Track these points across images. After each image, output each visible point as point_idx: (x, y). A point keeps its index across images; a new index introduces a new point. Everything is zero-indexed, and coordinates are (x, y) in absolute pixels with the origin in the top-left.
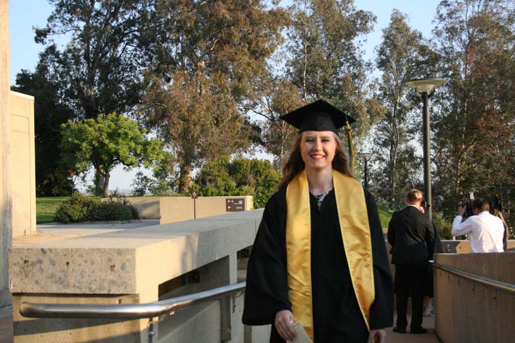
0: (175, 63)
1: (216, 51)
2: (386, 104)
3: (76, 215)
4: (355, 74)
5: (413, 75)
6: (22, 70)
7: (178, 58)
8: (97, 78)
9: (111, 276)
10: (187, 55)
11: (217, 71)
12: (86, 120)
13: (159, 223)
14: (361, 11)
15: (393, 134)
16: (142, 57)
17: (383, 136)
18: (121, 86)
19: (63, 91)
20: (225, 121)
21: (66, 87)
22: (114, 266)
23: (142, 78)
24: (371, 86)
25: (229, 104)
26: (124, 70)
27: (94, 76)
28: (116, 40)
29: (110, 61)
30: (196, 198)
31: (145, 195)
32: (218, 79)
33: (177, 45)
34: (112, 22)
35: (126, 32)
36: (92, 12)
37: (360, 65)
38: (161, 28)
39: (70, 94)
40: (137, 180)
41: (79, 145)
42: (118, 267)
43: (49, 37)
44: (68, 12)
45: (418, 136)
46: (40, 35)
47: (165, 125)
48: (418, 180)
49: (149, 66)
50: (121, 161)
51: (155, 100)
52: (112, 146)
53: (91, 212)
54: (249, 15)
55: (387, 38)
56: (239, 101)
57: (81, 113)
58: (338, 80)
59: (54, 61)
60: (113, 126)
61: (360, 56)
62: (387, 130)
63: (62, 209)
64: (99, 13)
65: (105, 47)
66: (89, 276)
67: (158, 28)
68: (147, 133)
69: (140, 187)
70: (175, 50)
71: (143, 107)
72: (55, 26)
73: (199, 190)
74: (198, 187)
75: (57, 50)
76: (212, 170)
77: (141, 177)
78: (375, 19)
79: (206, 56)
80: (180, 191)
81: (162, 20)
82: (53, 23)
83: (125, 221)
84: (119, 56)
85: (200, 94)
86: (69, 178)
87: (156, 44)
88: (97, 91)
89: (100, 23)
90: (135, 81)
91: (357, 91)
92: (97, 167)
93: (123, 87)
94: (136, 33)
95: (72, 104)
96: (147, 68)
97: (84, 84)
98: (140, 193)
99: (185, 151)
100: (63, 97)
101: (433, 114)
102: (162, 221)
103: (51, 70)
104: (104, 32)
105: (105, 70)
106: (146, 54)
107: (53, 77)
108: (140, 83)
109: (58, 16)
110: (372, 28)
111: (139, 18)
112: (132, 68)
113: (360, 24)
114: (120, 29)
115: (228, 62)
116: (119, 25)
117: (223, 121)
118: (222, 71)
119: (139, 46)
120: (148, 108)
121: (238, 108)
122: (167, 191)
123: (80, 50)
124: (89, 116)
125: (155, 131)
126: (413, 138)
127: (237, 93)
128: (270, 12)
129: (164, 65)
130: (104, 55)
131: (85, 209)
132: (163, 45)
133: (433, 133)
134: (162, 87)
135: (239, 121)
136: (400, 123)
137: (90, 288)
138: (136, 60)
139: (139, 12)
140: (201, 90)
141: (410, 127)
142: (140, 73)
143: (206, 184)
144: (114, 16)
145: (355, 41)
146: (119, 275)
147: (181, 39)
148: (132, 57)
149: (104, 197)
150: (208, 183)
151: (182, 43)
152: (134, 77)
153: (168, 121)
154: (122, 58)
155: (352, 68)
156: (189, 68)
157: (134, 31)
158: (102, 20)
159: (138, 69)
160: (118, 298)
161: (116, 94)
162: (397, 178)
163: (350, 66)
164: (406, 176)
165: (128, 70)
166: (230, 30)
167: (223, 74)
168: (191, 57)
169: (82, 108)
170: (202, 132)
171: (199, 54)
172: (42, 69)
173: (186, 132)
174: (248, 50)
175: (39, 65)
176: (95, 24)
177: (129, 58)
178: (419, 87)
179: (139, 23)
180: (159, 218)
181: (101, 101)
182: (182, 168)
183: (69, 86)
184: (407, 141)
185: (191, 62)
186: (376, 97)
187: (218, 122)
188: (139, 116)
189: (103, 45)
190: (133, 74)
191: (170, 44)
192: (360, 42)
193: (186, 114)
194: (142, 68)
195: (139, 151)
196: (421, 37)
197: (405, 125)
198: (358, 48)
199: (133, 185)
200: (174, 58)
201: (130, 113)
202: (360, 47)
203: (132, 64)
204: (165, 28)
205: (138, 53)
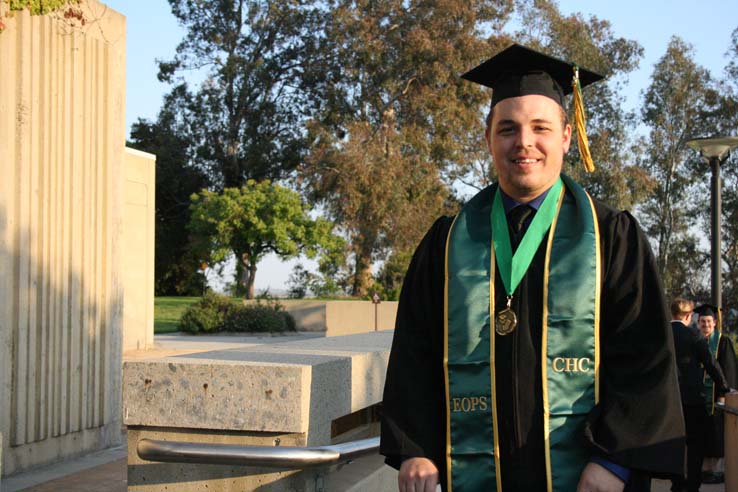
0: (352, 112)
1: (410, 95)
2: (656, 173)
3: (209, 323)
4: (609, 130)
5: (696, 132)
6: (139, 119)
7: (356, 103)
8: (241, 131)
9: (265, 406)
10: (368, 100)
11: (410, 122)
12: (226, 190)
13: (324, 336)
14: (622, 40)
16: (306, 103)
17: (650, 221)
18: (276, 142)
19: (194, 148)
20: (422, 194)
21: (199, 142)
22: (271, 392)
23: (304, 132)
24: (634, 149)
25: (427, 169)
26: (280, 120)
27: (238, 128)
28: (270, 78)
29: (262, 108)
30: (379, 302)
31: (306, 297)
32: (412, 135)
33: (355, 85)
34: (265, 52)
35: (285, 66)
36: (237, 38)
37: (618, 118)
38: (333, 61)
39: (204, 153)
40: (295, 276)
41: (214, 225)
42: (276, 394)
43: (178, 73)
44: (205, 39)
45: (700, 220)
46: (166, 70)
47: (335, 200)
48: (700, 285)
49: (315, 114)
50: (272, 248)
51: (323, 162)
52: (261, 225)
53: (229, 318)
54: (459, 45)
56: (442, 166)
57: (219, 180)
59: (182, 106)
60: (263, 197)
61: (618, 104)
62: (656, 212)
63: (189, 314)
64: (248, 41)
65: (254, 88)
66: (235, 405)
67: (329, 62)
68: (311, 209)
69: (298, 285)
70: (352, 93)
72: (186, 57)
73: (383, 292)
74: (382, 288)
75: (188, 91)
76: (401, 263)
77: (300, 271)
78: (641, 52)
79: (396, 101)
80: (355, 293)
81: (336, 50)
82: (184, 53)
83: (276, 334)
84: (273, 100)
85: (387, 156)
86: (200, 271)
87: (325, 84)
88: (241, 150)
89: (249, 55)
90: (296, 136)
91: (613, 155)
92: (239, 256)
93: (278, 144)
94: (298, 68)
95: (206, 167)
96: (312, 118)
97: (224, 139)
98: (298, 293)
99: (364, 236)
100: (195, 156)
101: (725, 189)
102: (330, 334)
103: (179, 118)
104: (251, 67)
105: (254, 119)
106: (311, 98)
107: (182, 128)
108: (301, 139)
109: (191, 44)
110: (636, 63)
111: (302, 48)
112: (292, 118)
113: (620, 58)
114: (276, 62)
115: (429, 111)
116: (274, 57)
117: (418, 195)
118: (418, 124)
119: (302, 87)
120: (313, 174)
121: (442, 176)
122: (337, 293)
123: (218, 92)
124: (230, 183)
125: (322, 207)
126: (693, 224)
127: (439, 154)
128: (489, 41)
129: (336, 113)
130: (253, 99)
131: (221, 314)
132: (336, 85)
133: (724, 218)
134: (333, 144)
135: (442, 195)
136: (674, 202)
137: (236, 423)
138: (298, 107)
139: (303, 39)
140: (387, 149)
141: (691, 207)
142: (304, 125)
143: (391, 283)
144: (268, 44)
145: (611, 83)
146: (277, 405)
147: (361, 77)
148: (292, 101)
149: (248, 298)
150: (395, 283)
151: (362, 82)
152: (294, 130)
153: (341, 193)
154: (278, 104)
155: (605, 122)
156: (371, 118)
157: (296, 65)
158: (252, 50)
159: (300, 119)
160: (276, 438)
161: (268, 153)
162: (670, 280)
163: (603, 119)
164: (682, 279)
165: (286, 120)
166: (432, 66)
167: (420, 128)
168: (375, 103)
169: (220, 173)
170: (389, 208)
171: (385, 98)
172: (167, 117)
173: (366, 208)
174: (457, 93)
175: (163, 112)
176: (242, 55)
177: (288, 104)
178: (706, 149)
179: (303, 54)
180: (325, 330)
181: (247, 164)
182: (358, 260)
183: (203, 142)
184: (685, 228)
185: (375, 111)
186: (641, 164)
187: (411, 195)
188: (300, 185)
189: (252, 84)
190: (292, 126)
191: (346, 85)
192: (618, 83)
193: (367, 183)
194: (306, 118)
195: (300, 234)
196: (708, 77)
197: (682, 204)
198: (615, 92)
199: (289, 282)
200: (351, 104)
201: (287, 181)
202: (618, 91)
203: (291, 112)
204: (339, 62)
205: (300, 96)
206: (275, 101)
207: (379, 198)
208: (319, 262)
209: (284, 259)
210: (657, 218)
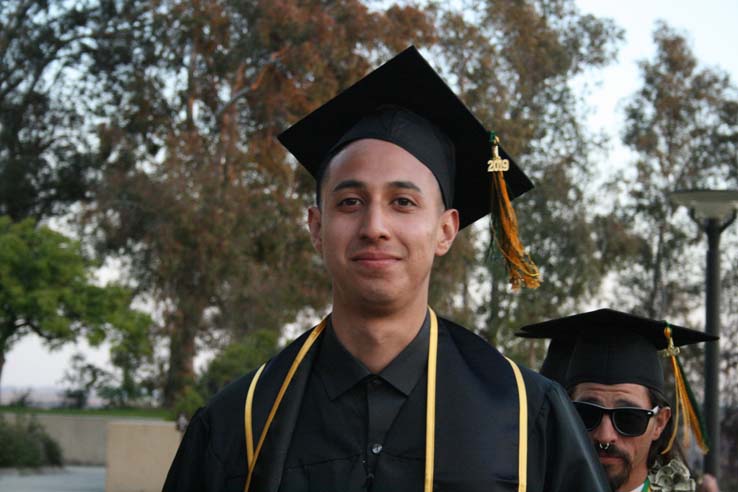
0: (177, 113)
1: (264, 92)
2: (642, 226)
7: (178, 101)
10: (196, 97)
14: (591, 18)
15: (653, 295)
16: (98, 96)
17: (631, 299)
20: (279, 248)
23: (95, 142)
24: (610, 186)
25: (290, 209)
26: (55, 122)
28: (40, 55)
29: (26, 101)
31: (87, 407)
33: (178, 72)
34: (36, 13)
35: (66, 37)
38: (144, 32)
40: (72, 371)
47: (142, 250)
49: (113, 115)
50: (33, 327)
51: (121, 193)
52: (17, 290)
54: (344, 18)
55: (649, 80)
58: (535, 168)
60: (23, 245)
61: (584, 117)
62: (642, 287)
68: (100, 263)
69: (75, 387)
70: (173, 84)
71: (93, 206)
77: (80, 364)
78: (620, 36)
79: (242, 100)
81: (149, 15)
84: (45, 90)
85: (224, 185)
87: (129, 68)
89: (10, 16)
90: (81, 149)
93: (50, 158)
96: (107, 121)
98: (75, 401)
104: (11, 35)
105: (15, 118)
106: (107, 89)
108: (89, 153)
110: (614, 55)
111: (95, 9)
113: (592, 44)
114: (52, 30)
116: (49, 22)
117: (272, 248)
119: (94, 71)
120: (105, 211)
122: (139, 400)
125: (118, 264)
126: (698, 305)
130: (12, 87)
132: (147, 71)
134: (138, 165)
136: (669, 268)
142: (92, 132)
145: (576, 84)
147: (187, 60)
148: (77, 93)
151: (188, 68)
152: (79, 138)
153: (150, 243)
154: (53, 96)
156: (202, 125)
157: (84, 36)
159: (87, 122)
161: (34, 173)
165: (66, 121)
166: (301, 48)
168: (210, 99)
171: (225, 94)
173: (189, 266)
177: (69, 97)
179: (97, 19)
182: (174, 348)
184: (685, 311)
185: (208, 114)
186: (619, 213)
187: (261, 249)
188: (83, 228)
189: (12, 64)
190: (75, 133)
191: (163, 70)
192: (586, 85)
193: (192, 227)
194: (98, 121)
195: (80, 307)
196: (726, 82)
197: (680, 275)
198: (582, 99)
199: (62, 382)
200: (169, 102)
201: (63, 220)
202: (586, 97)
203: (74, 110)
204: (153, 34)
205: (90, 85)
206: (48, 92)
207: (210, 253)
208: (112, 350)
209: (53, 348)
210: (644, 294)
